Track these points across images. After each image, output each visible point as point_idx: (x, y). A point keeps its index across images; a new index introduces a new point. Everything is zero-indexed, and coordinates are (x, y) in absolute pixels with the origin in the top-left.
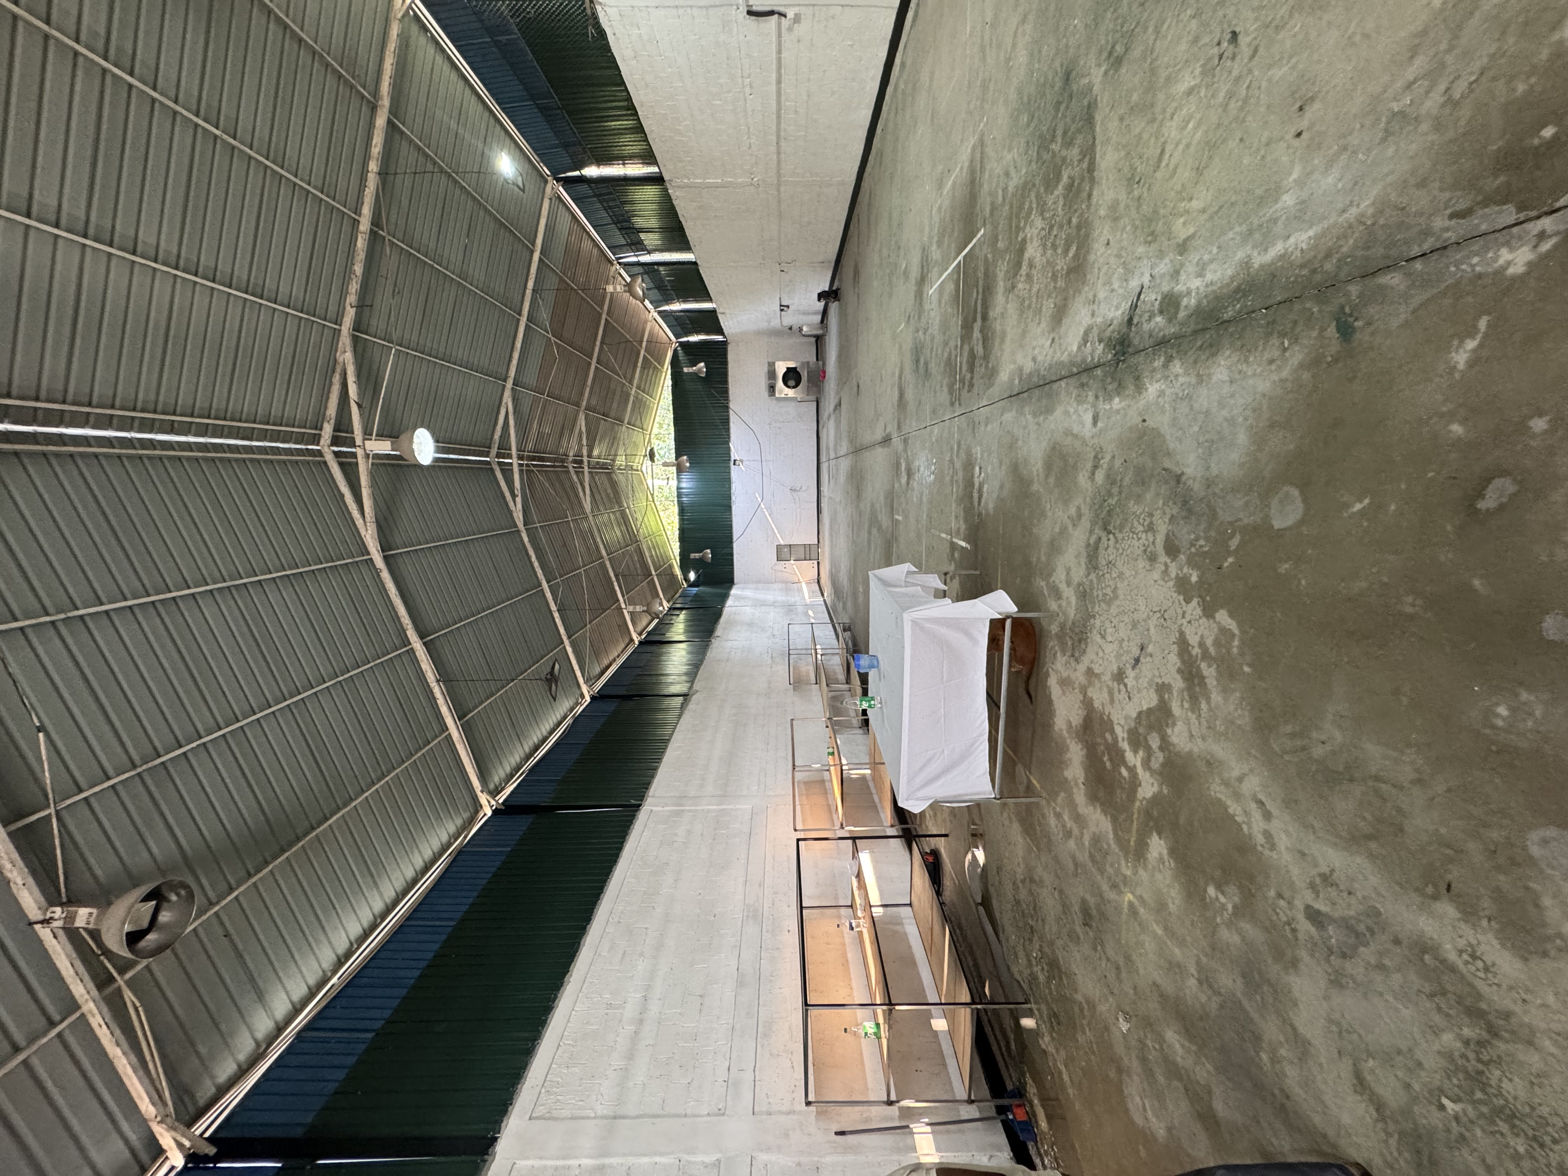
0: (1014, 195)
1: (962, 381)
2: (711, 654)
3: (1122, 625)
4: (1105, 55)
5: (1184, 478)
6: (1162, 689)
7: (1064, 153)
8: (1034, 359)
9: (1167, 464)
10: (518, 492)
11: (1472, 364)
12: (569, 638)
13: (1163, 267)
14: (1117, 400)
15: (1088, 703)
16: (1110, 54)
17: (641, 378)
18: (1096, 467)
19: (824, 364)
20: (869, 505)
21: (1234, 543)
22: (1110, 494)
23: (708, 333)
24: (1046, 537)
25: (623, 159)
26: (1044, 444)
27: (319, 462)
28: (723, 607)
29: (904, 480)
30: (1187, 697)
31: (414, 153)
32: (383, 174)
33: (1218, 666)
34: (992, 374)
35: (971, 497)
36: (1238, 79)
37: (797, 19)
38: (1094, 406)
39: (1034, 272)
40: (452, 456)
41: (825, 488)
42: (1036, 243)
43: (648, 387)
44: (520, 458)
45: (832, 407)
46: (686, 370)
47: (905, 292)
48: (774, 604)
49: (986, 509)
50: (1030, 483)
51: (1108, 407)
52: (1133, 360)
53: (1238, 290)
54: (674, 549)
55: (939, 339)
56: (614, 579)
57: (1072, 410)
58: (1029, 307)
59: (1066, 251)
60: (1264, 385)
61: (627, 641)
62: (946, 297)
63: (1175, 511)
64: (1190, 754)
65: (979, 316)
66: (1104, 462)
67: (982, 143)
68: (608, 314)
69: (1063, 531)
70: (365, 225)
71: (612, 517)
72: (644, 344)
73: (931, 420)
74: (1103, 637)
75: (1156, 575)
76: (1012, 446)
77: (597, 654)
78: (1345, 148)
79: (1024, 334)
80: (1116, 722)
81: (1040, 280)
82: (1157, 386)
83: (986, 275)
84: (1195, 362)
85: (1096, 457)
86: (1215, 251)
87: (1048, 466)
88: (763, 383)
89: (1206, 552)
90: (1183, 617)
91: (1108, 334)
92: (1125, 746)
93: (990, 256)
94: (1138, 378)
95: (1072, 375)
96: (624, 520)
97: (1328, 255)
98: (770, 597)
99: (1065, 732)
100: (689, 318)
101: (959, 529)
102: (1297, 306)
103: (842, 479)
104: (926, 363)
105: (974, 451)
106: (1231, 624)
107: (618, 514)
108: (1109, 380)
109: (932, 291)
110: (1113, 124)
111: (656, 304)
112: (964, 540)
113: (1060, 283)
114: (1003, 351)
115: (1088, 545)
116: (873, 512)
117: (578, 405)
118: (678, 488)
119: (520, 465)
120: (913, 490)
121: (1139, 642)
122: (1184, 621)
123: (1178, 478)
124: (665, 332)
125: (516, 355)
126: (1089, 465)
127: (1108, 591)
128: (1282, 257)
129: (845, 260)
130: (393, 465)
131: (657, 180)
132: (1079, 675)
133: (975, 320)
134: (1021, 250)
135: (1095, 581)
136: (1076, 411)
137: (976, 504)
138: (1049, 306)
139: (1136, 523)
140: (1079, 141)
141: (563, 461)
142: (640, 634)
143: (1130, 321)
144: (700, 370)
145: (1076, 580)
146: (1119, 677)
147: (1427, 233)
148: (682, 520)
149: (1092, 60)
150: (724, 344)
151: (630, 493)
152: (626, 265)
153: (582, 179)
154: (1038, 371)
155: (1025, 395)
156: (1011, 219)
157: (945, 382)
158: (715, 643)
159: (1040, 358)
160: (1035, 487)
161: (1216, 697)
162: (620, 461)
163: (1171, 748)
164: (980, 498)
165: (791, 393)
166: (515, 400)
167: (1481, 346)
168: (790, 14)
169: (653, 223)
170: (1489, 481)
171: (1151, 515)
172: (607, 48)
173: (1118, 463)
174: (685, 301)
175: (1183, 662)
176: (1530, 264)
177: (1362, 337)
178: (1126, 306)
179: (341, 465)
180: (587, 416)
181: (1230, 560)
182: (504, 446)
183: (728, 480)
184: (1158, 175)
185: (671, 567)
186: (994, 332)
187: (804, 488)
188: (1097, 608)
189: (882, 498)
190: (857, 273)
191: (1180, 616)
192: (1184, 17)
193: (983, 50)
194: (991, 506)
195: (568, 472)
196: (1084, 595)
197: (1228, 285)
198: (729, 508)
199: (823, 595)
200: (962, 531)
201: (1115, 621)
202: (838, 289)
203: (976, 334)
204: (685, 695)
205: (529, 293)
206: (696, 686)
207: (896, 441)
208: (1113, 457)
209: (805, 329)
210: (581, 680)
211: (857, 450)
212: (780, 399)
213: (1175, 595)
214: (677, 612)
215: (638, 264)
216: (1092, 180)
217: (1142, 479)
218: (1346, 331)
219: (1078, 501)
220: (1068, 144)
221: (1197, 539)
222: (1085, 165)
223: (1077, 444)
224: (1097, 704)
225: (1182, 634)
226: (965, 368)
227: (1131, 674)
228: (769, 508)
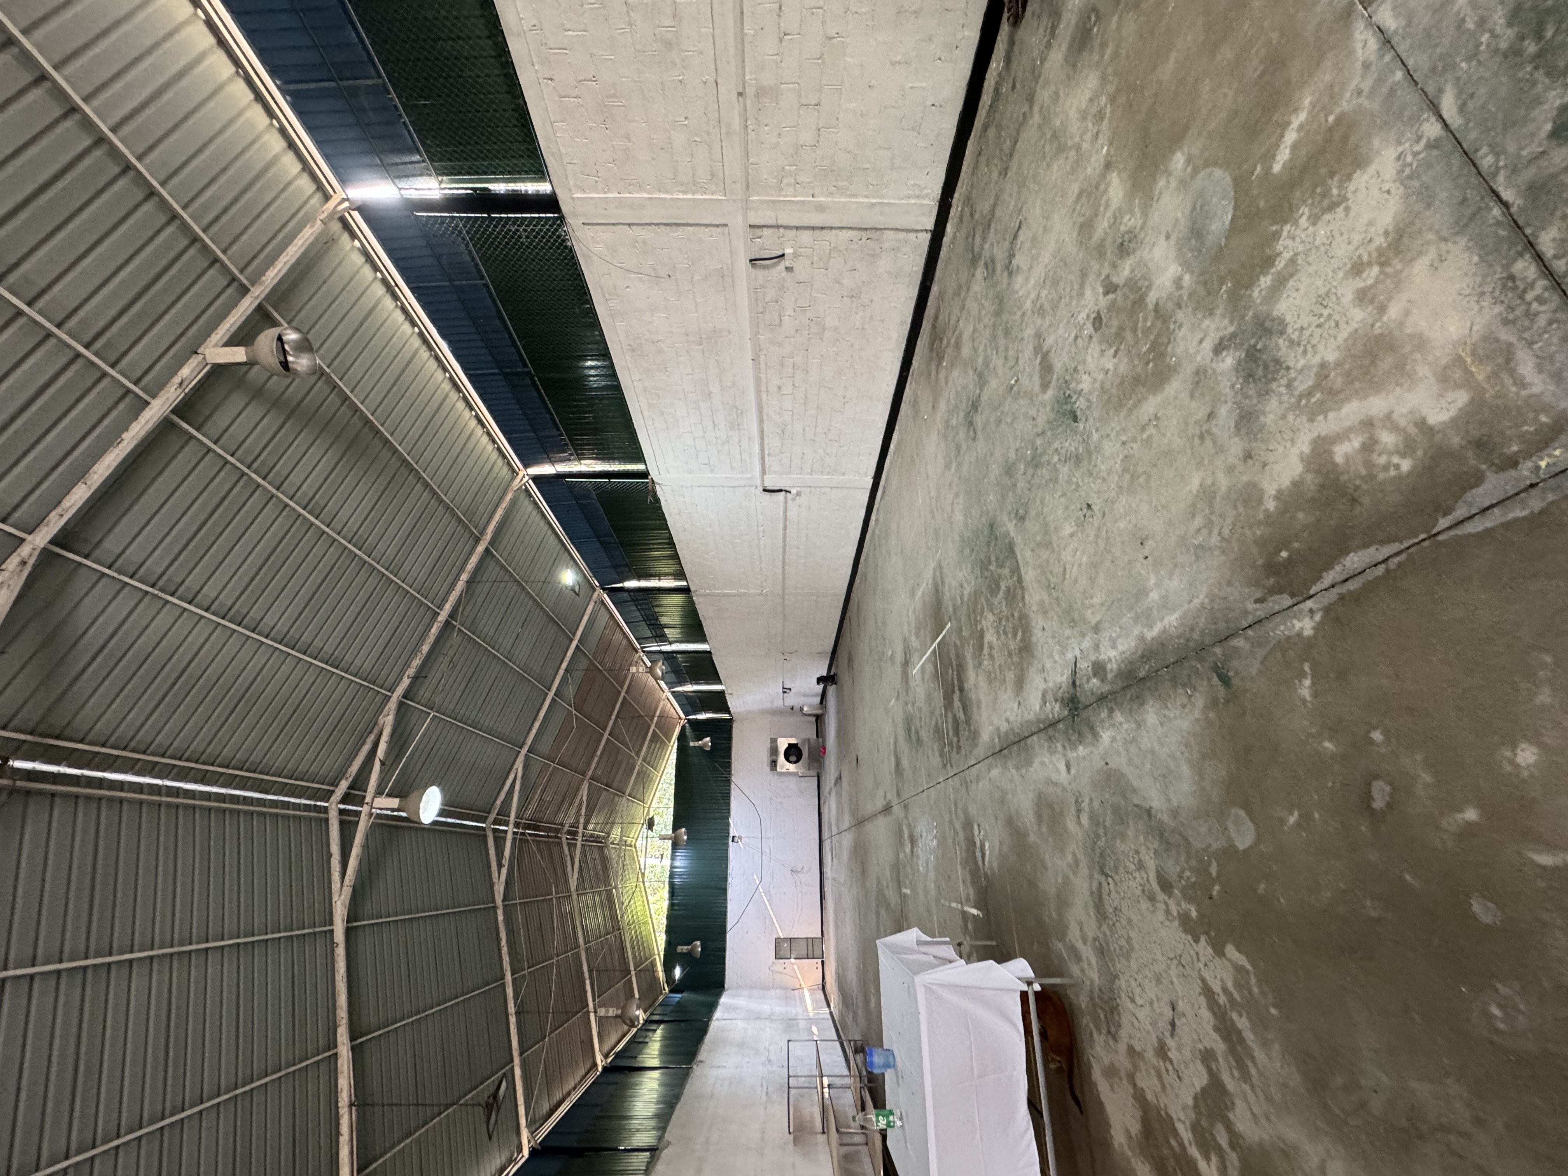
0: (969, 599)
1: (951, 744)
2: (691, 1087)
3: (1147, 981)
4: (1013, 515)
5: (1153, 812)
6: (1207, 1057)
7: (999, 571)
8: (1008, 721)
9: (1137, 801)
10: (506, 862)
11: (1315, 695)
12: (521, 1054)
13: (1087, 643)
14: (1081, 748)
15: (1139, 1097)
16: (1016, 514)
17: (647, 752)
18: (1079, 811)
19: (824, 741)
20: (875, 882)
21: (1214, 870)
22: (1098, 836)
23: (715, 712)
24: (1052, 891)
25: (659, 576)
26: (1031, 795)
27: (321, 819)
28: (710, 1019)
29: (908, 849)
30: (1234, 1064)
31: (497, 568)
32: (470, 582)
33: (1248, 1013)
34: (975, 735)
35: (975, 857)
36: (1099, 529)
37: (799, 494)
38: (1064, 755)
39: (994, 652)
40: (450, 820)
41: (828, 870)
42: (991, 631)
43: (653, 761)
44: (517, 825)
45: (833, 782)
46: (692, 744)
47: (893, 674)
48: (770, 1018)
49: (991, 867)
50: (1025, 835)
51: (1075, 755)
52: (1085, 714)
53: (1142, 657)
54: (660, 941)
55: (925, 709)
56: (587, 975)
57: (1046, 760)
58: (995, 678)
59: (1015, 635)
60: (1185, 725)
61: (588, 1066)
62: (927, 676)
63: (1156, 844)
64: (1261, 1144)
65: (956, 688)
66: (1085, 805)
67: (940, 566)
68: (627, 692)
69: (1066, 881)
70: (443, 616)
71: (597, 898)
72: (656, 719)
73: (928, 783)
74: (1133, 1001)
75: (1161, 916)
76: (1003, 801)
77: (549, 1084)
78: (1176, 565)
79: (995, 700)
80: (1174, 1116)
81: (1000, 659)
82: (1108, 733)
83: (957, 656)
84: (1131, 711)
85: (1077, 801)
86: (1118, 630)
87: (1039, 817)
88: (764, 757)
89: (1195, 883)
90: (1199, 960)
91: (1060, 695)
92: (1194, 1152)
93: (958, 642)
94: (1092, 728)
95: (1040, 731)
96: (610, 903)
97: (1192, 629)
98: (766, 1008)
99: (1126, 1148)
100: (699, 698)
101: (968, 895)
102: (1186, 665)
103: (845, 856)
104: (917, 732)
105: (970, 809)
106: (1242, 960)
107: (604, 894)
108: (1070, 732)
109: (915, 671)
110: (1028, 554)
111: (670, 685)
112: (975, 907)
113: (1016, 659)
114: (980, 716)
115: (1092, 893)
116: (880, 891)
117: (584, 774)
118: (672, 867)
119: (515, 833)
120: (918, 857)
121: (1166, 998)
122: (1201, 965)
123: (1149, 812)
124: (675, 709)
125: (537, 725)
126: (1073, 810)
127: (1123, 943)
128: (1164, 631)
129: (839, 651)
130: (390, 826)
131: (686, 590)
132: (1123, 1061)
133: (954, 692)
134: (981, 636)
135: (1108, 933)
136: (1051, 761)
137: (980, 864)
138: (1010, 676)
139: (1128, 864)
140: (1008, 564)
141: (557, 831)
142: (606, 1056)
143: (1074, 683)
144: (705, 744)
145: (1090, 935)
146: (1162, 1051)
147: (1246, 612)
148: (672, 906)
149: (1005, 517)
150: (730, 721)
151: (620, 870)
152: (649, 653)
153: (622, 589)
154: (1012, 729)
155: (1006, 751)
156: (969, 617)
157: (936, 748)
158: (697, 1070)
159: (1012, 719)
160: (1032, 838)
161: (1259, 1055)
162: (616, 834)
163: (1241, 1141)
164: (983, 857)
165: (792, 767)
166: (526, 766)
167: (1313, 684)
168: (794, 491)
169: (676, 621)
170: (1369, 784)
171: (1137, 852)
172: (660, 508)
173: (1096, 804)
174: (697, 684)
175: (1215, 1014)
176: (1314, 628)
177: (1236, 682)
178: (1068, 673)
179: (342, 823)
180: (590, 784)
181: (1217, 888)
182: (504, 811)
183: (725, 859)
184: (1065, 583)
185: (653, 964)
186: (970, 700)
187: (805, 870)
188: (1118, 966)
189: (888, 872)
190: (850, 660)
191: (1195, 960)
192: (1057, 496)
193: (932, 512)
194: (995, 864)
195: (560, 844)
196: (1102, 952)
197: (1134, 653)
198: (724, 891)
199: (829, 1006)
200: (972, 897)
201: (1139, 977)
202: (835, 675)
203: (957, 704)
204: (653, 1150)
205: (561, 672)
206: (668, 1136)
207: (897, 810)
208: (1091, 799)
209: (805, 709)
210: (523, 1121)
211: (859, 823)
212: (781, 774)
213: (1183, 935)
214: (653, 1027)
215: (660, 652)
216: (1023, 588)
217: (1120, 817)
218: (1225, 680)
219: (1072, 847)
220: (1002, 566)
221: (1183, 871)
222: (1015, 579)
223: (1059, 790)
224: (1150, 1097)
225: (1203, 980)
226: (951, 733)
227: (1171, 1043)
228: (768, 893)
